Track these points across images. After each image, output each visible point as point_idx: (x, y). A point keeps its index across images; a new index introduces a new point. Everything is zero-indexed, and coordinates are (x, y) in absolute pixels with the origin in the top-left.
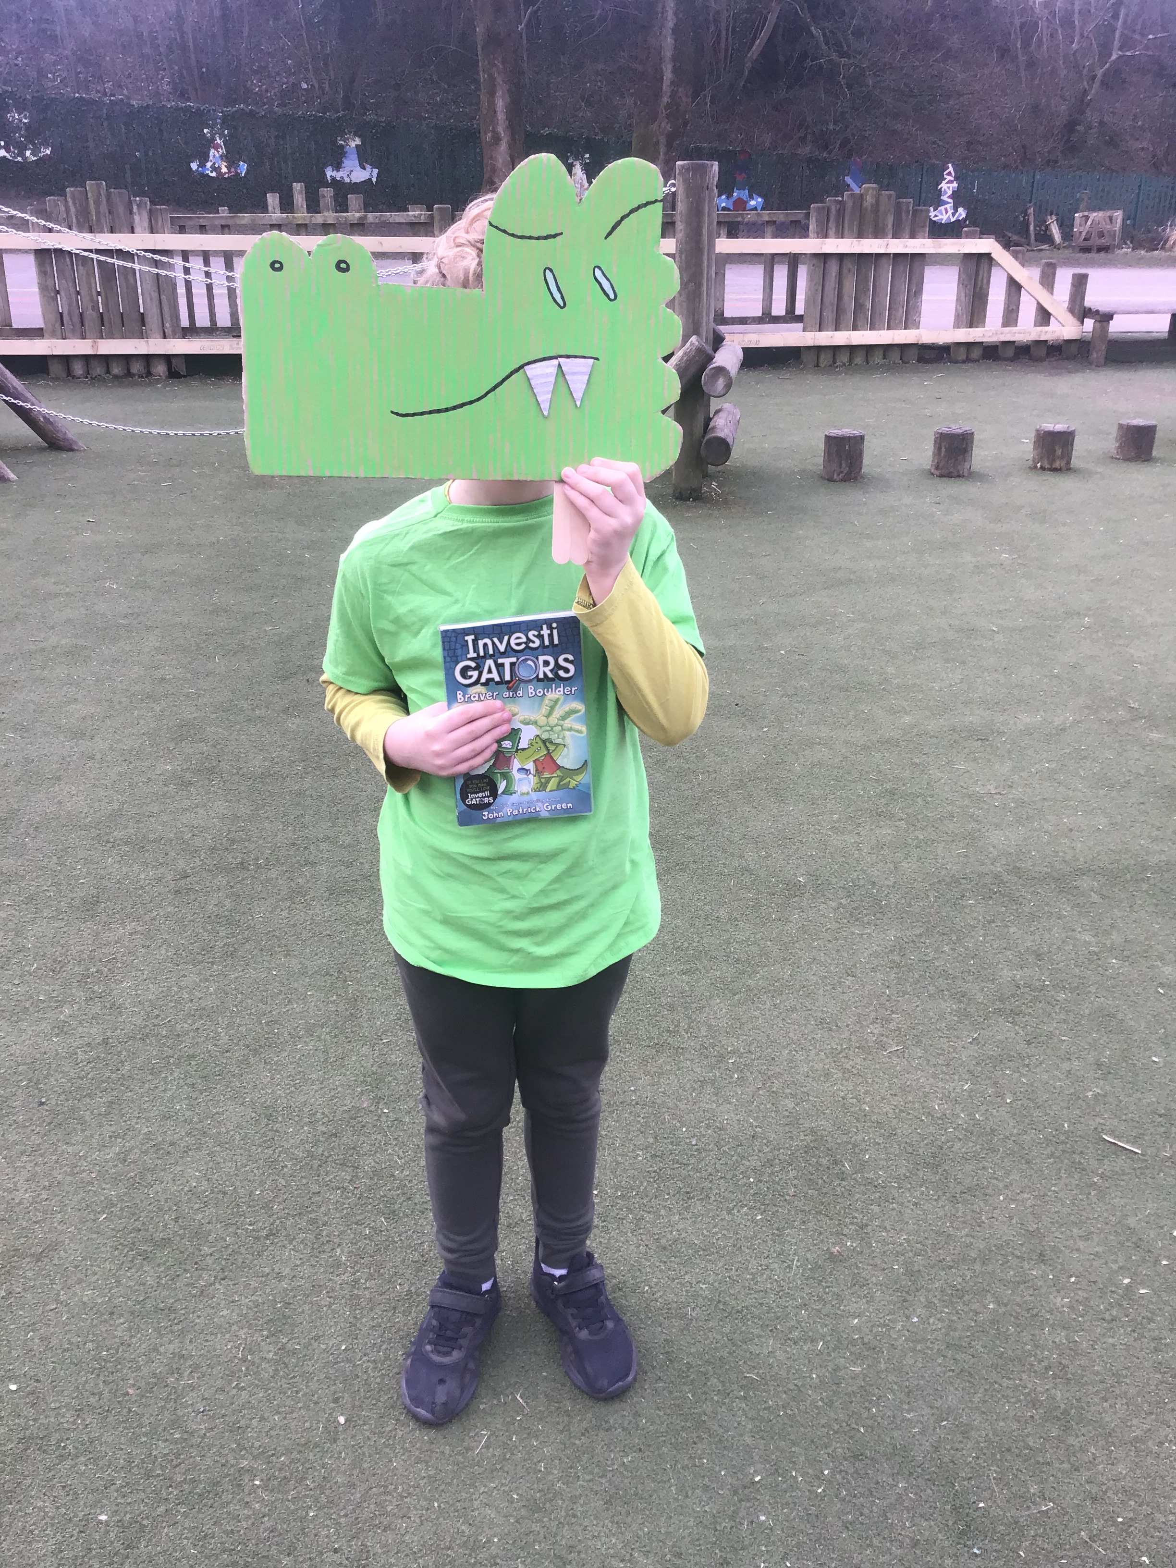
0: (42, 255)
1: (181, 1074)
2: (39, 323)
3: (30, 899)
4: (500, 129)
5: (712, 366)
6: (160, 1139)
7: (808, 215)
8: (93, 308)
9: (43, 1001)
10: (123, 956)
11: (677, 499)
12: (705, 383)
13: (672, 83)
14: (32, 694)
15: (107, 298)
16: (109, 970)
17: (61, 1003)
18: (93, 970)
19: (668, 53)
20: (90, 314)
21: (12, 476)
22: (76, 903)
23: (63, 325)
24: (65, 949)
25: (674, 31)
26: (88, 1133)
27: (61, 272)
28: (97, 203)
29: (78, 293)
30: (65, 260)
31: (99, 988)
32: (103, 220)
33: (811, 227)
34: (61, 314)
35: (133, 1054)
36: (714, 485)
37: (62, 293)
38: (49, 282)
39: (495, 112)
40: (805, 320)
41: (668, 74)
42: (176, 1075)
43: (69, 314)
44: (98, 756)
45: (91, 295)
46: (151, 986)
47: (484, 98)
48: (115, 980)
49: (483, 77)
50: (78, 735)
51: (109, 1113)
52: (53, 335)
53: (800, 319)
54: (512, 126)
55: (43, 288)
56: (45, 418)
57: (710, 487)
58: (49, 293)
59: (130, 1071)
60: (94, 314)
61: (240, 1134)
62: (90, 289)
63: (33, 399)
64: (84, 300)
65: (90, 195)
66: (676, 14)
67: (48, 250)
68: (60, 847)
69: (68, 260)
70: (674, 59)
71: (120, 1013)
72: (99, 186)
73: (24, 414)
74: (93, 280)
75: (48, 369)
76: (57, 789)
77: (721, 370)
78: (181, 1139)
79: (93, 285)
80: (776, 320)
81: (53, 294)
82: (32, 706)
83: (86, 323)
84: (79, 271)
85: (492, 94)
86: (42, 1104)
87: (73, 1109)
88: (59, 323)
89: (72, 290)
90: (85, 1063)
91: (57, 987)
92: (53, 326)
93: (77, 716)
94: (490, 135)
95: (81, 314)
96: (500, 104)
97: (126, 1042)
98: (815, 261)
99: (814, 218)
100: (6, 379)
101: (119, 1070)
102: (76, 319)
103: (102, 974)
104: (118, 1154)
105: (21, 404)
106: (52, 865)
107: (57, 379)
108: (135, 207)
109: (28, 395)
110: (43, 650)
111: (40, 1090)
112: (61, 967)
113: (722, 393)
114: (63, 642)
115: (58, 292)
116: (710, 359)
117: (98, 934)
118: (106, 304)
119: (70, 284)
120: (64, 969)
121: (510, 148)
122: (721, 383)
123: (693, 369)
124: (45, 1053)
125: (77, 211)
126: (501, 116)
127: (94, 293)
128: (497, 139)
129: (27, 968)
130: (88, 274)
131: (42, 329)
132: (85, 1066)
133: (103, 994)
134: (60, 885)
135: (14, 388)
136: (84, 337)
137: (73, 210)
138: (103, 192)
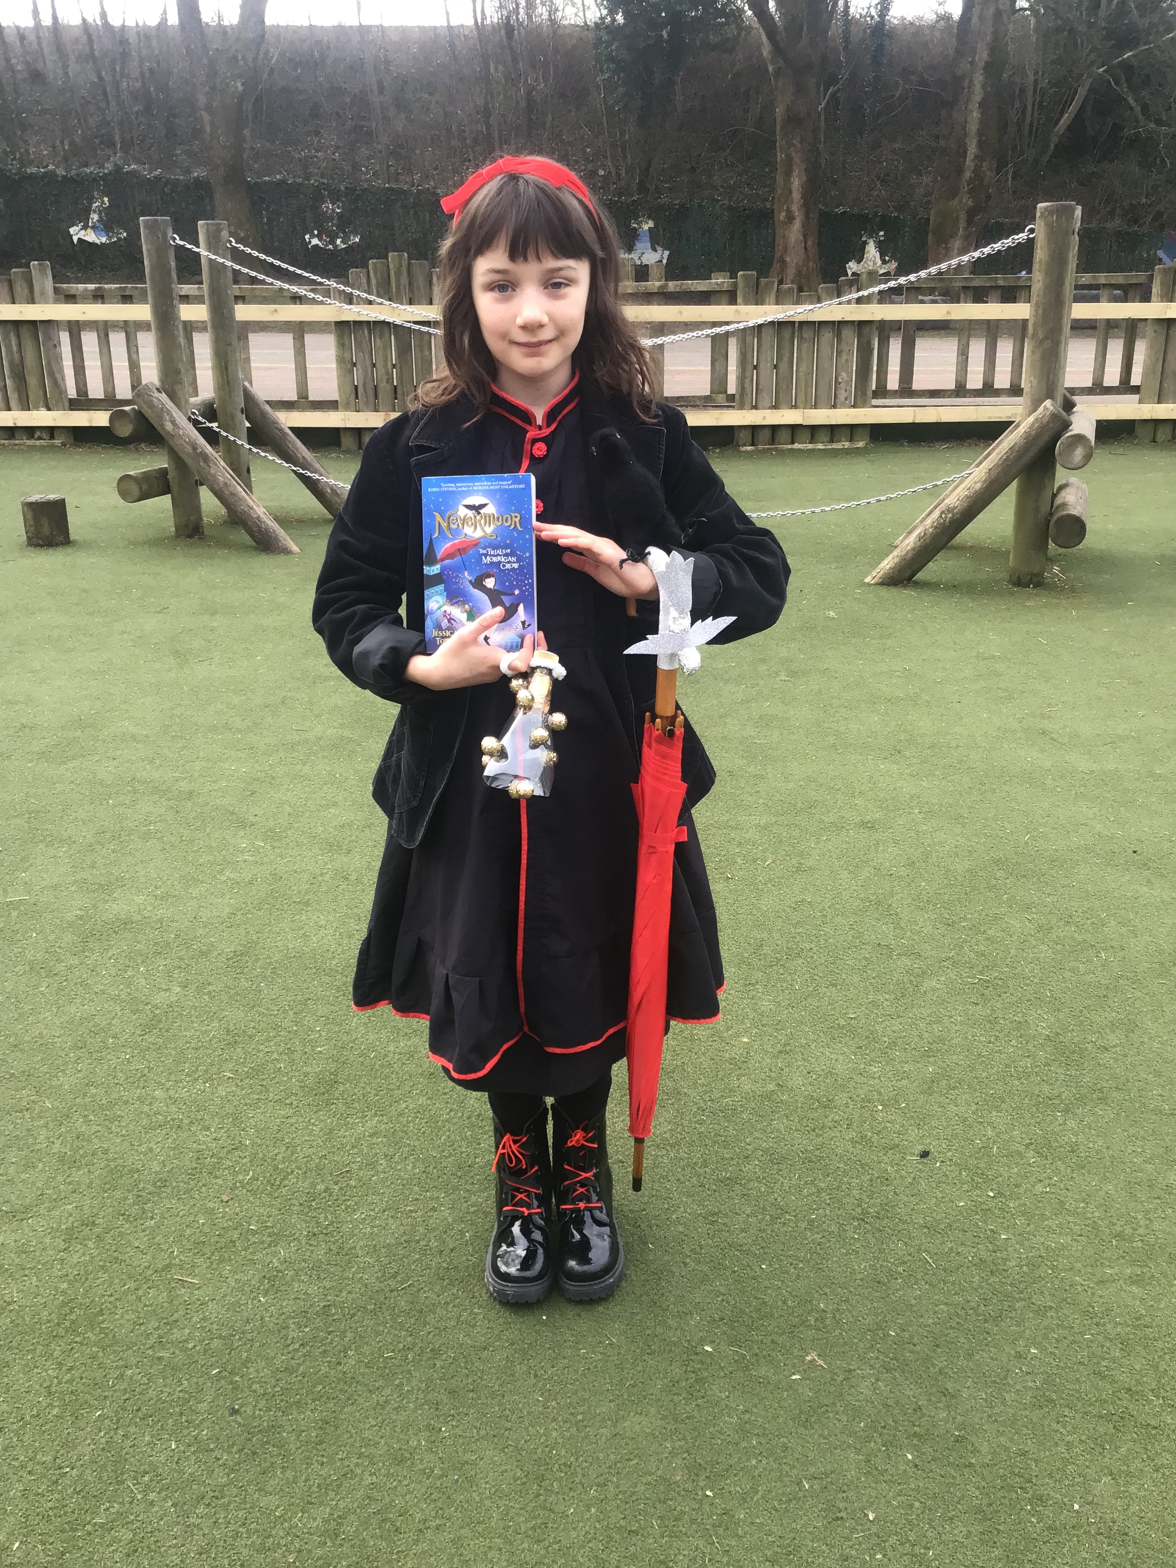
0: (343, 328)
1: (421, 1381)
2: (334, 396)
3: (258, 1071)
4: (795, 208)
5: (1069, 434)
6: (387, 1500)
7: (1151, 278)
8: (387, 383)
9: (255, 1233)
10: (360, 1169)
11: (1014, 584)
12: (1060, 454)
13: (976, 157)
14: (289, 794)
15: (401, 368)
16: (341, 1189)
17: (277, 1238)
18: (321, 1187)
19: (973, 127)
20: (384, 387)
21: (295, 548)
22: (310, 1081)
23: (357, 397)
24: (289, 1152)
25: (981, 104)
26: (289, 1474)
27: (359, 344)
28: (398, 273)
29: (374, 365)
30: (363, 332)
31: (326, 1218)
32: (402, 291)
33: (1154, 290)
34: (356, 387)
35: (360, 1336)
36: (1056, 569)
37: (359, 367)
38: (347, 356)
39: (791, 191)
40: (1142, 390)
41: (972, 149)
42: (414, 1382)
43: (364, 385)
44: (353, 877)
45: (385, 366)
46: (391, 1221)
47: (780, 179)
48: (347, 1207)
49: (780, 156)
50: (333, 847)
51: (321, 1442)
52: (347, 408)
53: (1136, 390)
54: (807, 207)
55: (340, 360)
56: (332, 489)
57: (1050, 572)
58: (346, 365)
59: (354, 1366)
60: (389, 387)
61: (498, 1507)
62: (386, 361)
63: (322, 470)
64: (379, 373)
65: (391, 266)
66: (984, 87)
67: (349, 322)
68: (299, 997)
69: (366, 332)
70: (980, 133)
71: (349, 1262)
72: (401, 258)
73: (312, 485)
74: (389, 352)
75: (340, 442)
76: (304, 917)
77: (1080, 438)
78: (416, 1505)
79: (389, 358)
80: (1109, 391)
81: (349, 367)
82: (288, 809)
83: (380, 396)
84: (376, 342)
85: (788, 173)
86: (234, 1412)
87: (274, 1427)
88: (353, 396)
89: (368, 363)
90: (297, 1346)
91: (275, 1212)
92: (348, 399)
93: (335, 823)
94: (783, 214)
95: (376, 387)
96: (796, 183)
97: (353, 1316)
98: (1157, 328)
99: (1159, 281)
100: (297, 449)
101: (339, 1363)
102: (371, 392)
103: (331, 1195)
104: (326, 1521)
105: (309, 474)
106: (286, 1023)
107: (347, 452)
108: (435, 279)
109: (317, 466)
110: (306, 741)
111: (236, 1388)
112: (283, 1179)
113: (1080, 465)
114: (329, 732)
115: (355, 365)
116: (1067, 425)
117: (331, 1130)
118: (400, 377)
119: (367, 357)
120: (286, 1182)
121: (803, 227)
122: (1079, 453)
123: (1046, 438)
124: (248, 1322)
125: (377, 282)
126: (796, 195)
127: (390, 366)
128: (790, 218)
129: (240, 1177)
130: (385, 348)
131: (337, 401)
132: (297, 1350)
133: (330, 1229)
134: (293, 1052)
135: (304, 458)
136: (376, 410)
137: (374, 281)
138: (405, 263)
